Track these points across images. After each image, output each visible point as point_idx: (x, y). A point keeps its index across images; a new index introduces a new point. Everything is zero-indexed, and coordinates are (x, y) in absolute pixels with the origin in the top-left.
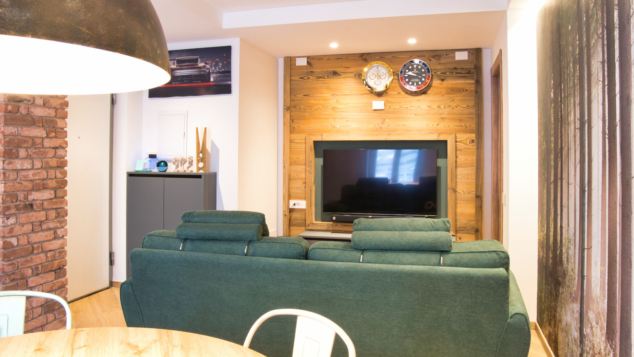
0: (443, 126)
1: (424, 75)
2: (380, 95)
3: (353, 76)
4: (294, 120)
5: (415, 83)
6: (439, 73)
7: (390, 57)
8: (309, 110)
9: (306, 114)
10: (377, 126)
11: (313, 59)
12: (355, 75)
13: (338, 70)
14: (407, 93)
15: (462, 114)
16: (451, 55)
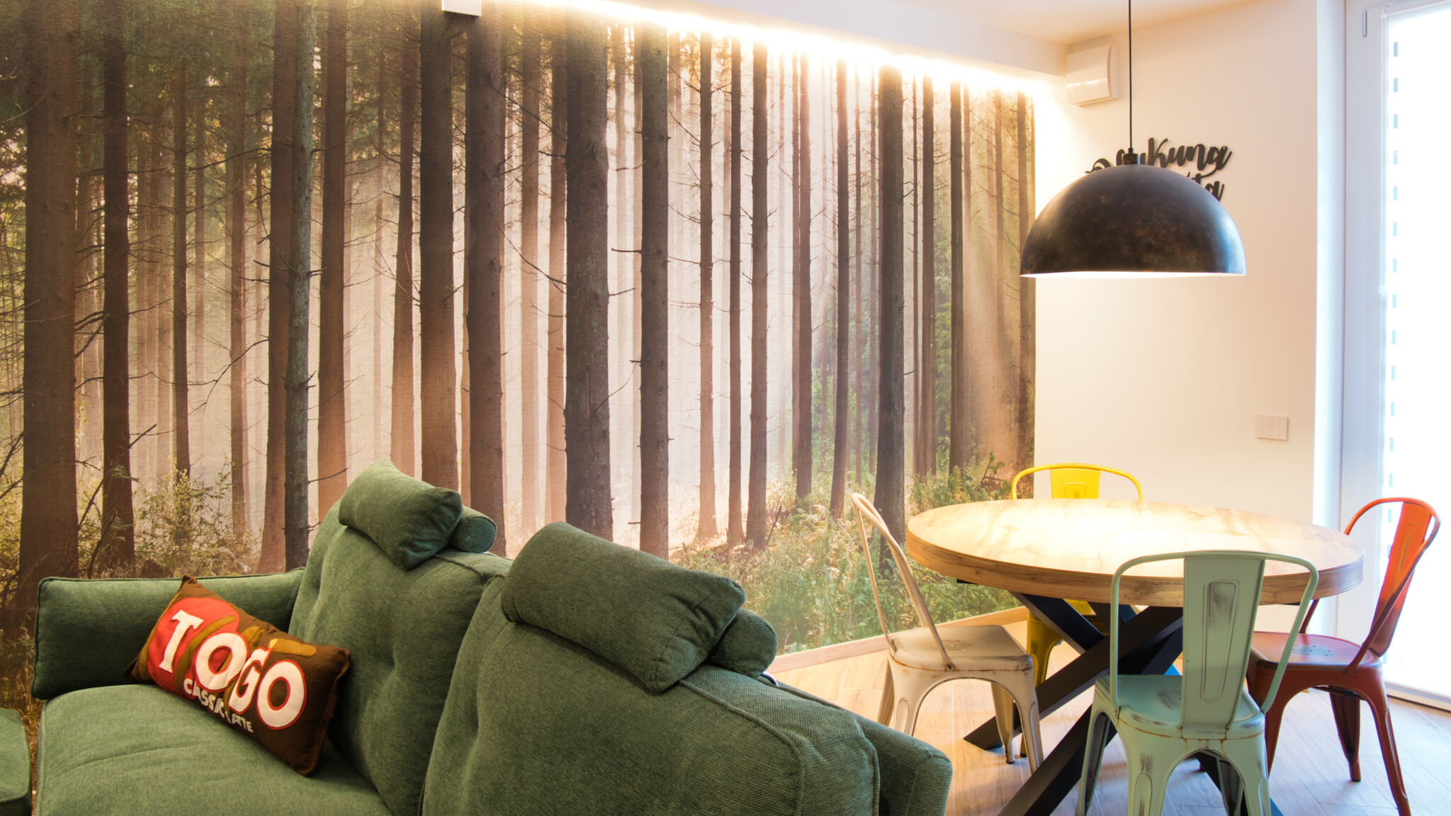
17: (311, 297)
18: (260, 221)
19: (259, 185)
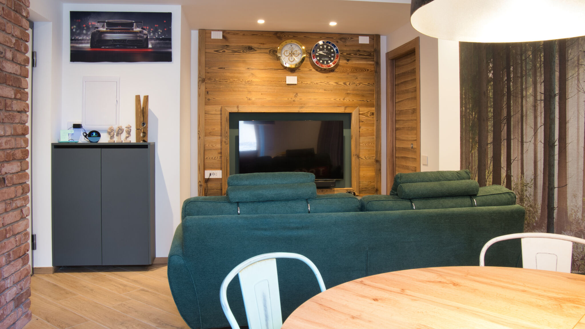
0: (348, 101)
1: (333, 55)
2: (292, 71)
3: (268, 52)
4: (208, 92)
5: (325, 62)
6: (345, 54)
7: (302, 36)
8: (225, 83)
9: (222, 87)
10: (290, 99)
11: (229, 33)
12: (270, 51)
13: (254, 45)
14: (317, 70)
15: (364, 91)
16: (355, 39)
17: (556, 105)
18: (541, 76)
19: (541, 61)
